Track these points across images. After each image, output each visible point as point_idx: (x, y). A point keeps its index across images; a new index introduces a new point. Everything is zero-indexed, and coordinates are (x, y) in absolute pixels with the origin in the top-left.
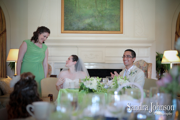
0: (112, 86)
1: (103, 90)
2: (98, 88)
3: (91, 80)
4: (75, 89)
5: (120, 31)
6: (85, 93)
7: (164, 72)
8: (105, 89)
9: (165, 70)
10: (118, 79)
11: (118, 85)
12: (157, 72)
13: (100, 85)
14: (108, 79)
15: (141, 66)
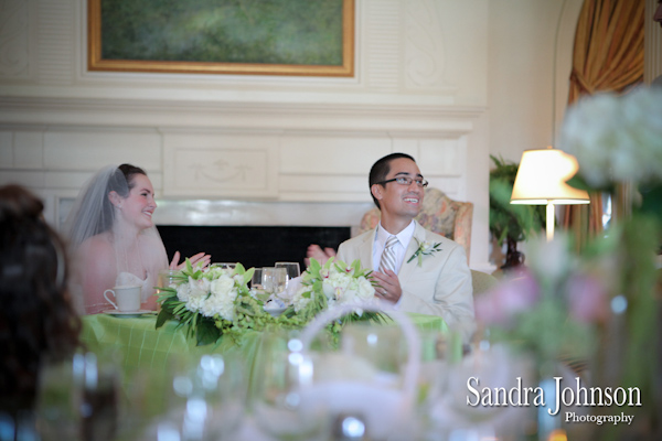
0: (301, 304)
1: (259, 321)
2: (238, 313)
3: (211, 279)
4: (139, 316)
5: (341, 64)
6: (182, 335)
7: (524, 238)
8: (270, 316)
10: (326, 274)
11: (325, 299)
12: (495, 239)
13: (246, 300)
14: (283, 274)
15: (430, 213)
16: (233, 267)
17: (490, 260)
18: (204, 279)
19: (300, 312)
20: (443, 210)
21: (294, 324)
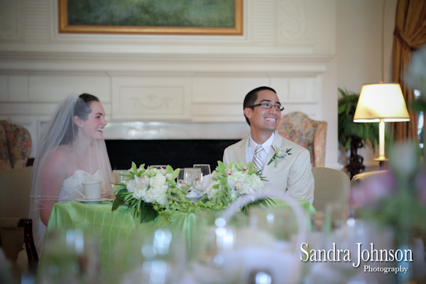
0: (212, 193)
1: (184, 205)
2: (169, 199)
3: (150, 177)
4: (100, 203)
5: (233, 26)
6: (130, 215)
7: (362, 146)
8: (191, 202)
9: (363, 141)
10: (229, 172)
11: (229, 190)
12: (342, 147)
13: (174, 191)
14: (199, 172)
15: (297, 129)
16: (165, 168)
17: (339, 161)
18: (145, 176)
19: (212, 199)
20: (306, 127)
21: (208, 207)
